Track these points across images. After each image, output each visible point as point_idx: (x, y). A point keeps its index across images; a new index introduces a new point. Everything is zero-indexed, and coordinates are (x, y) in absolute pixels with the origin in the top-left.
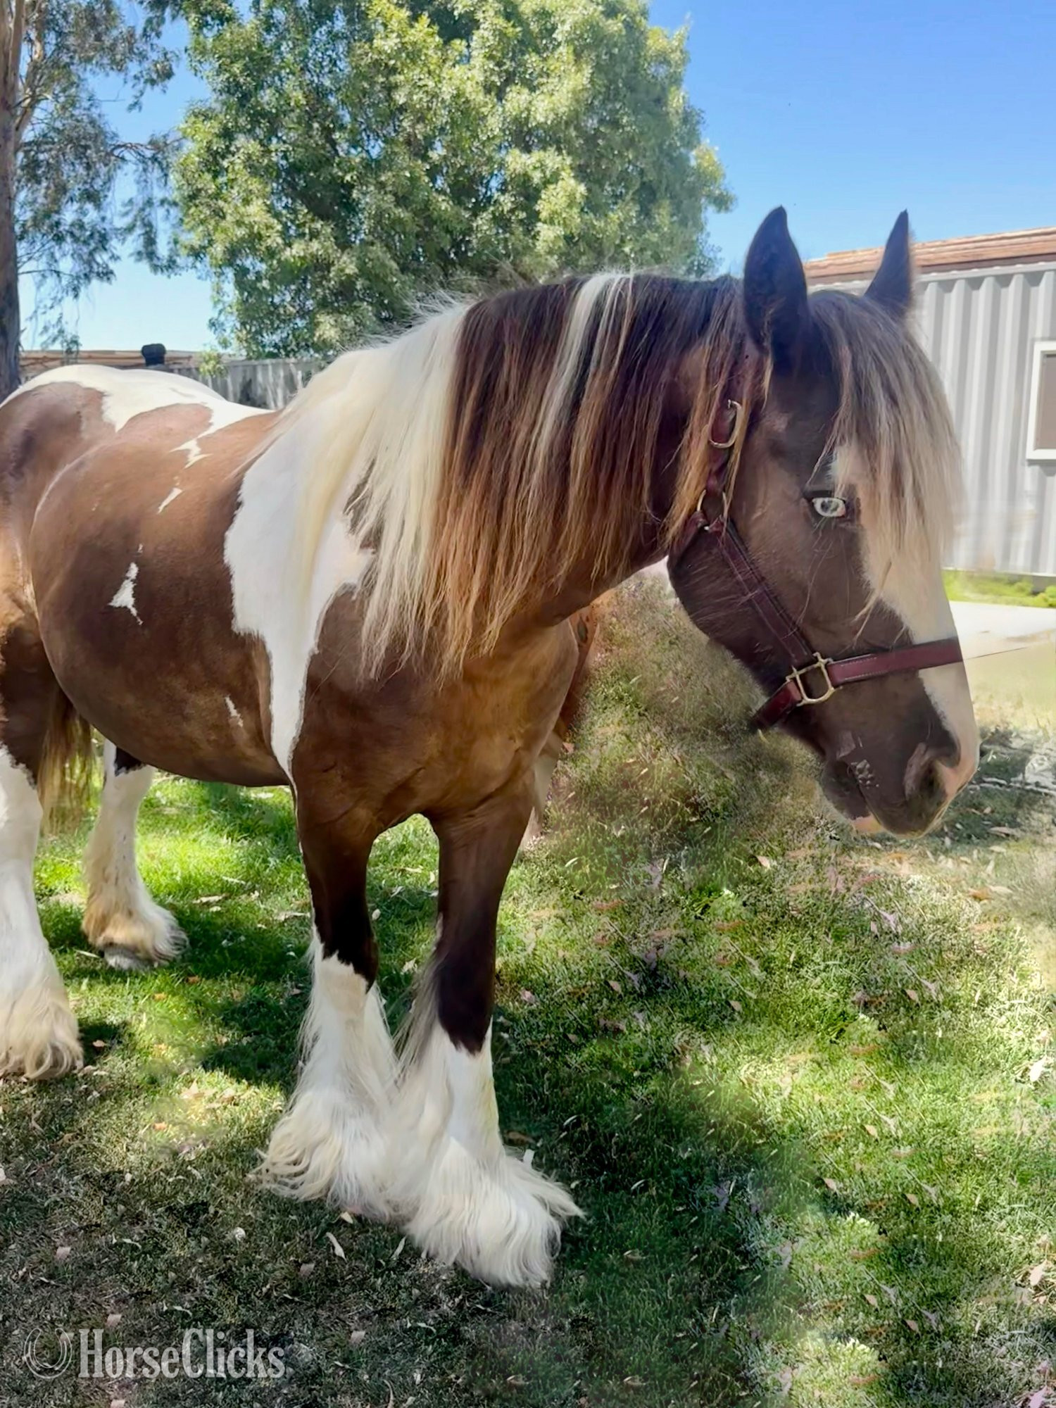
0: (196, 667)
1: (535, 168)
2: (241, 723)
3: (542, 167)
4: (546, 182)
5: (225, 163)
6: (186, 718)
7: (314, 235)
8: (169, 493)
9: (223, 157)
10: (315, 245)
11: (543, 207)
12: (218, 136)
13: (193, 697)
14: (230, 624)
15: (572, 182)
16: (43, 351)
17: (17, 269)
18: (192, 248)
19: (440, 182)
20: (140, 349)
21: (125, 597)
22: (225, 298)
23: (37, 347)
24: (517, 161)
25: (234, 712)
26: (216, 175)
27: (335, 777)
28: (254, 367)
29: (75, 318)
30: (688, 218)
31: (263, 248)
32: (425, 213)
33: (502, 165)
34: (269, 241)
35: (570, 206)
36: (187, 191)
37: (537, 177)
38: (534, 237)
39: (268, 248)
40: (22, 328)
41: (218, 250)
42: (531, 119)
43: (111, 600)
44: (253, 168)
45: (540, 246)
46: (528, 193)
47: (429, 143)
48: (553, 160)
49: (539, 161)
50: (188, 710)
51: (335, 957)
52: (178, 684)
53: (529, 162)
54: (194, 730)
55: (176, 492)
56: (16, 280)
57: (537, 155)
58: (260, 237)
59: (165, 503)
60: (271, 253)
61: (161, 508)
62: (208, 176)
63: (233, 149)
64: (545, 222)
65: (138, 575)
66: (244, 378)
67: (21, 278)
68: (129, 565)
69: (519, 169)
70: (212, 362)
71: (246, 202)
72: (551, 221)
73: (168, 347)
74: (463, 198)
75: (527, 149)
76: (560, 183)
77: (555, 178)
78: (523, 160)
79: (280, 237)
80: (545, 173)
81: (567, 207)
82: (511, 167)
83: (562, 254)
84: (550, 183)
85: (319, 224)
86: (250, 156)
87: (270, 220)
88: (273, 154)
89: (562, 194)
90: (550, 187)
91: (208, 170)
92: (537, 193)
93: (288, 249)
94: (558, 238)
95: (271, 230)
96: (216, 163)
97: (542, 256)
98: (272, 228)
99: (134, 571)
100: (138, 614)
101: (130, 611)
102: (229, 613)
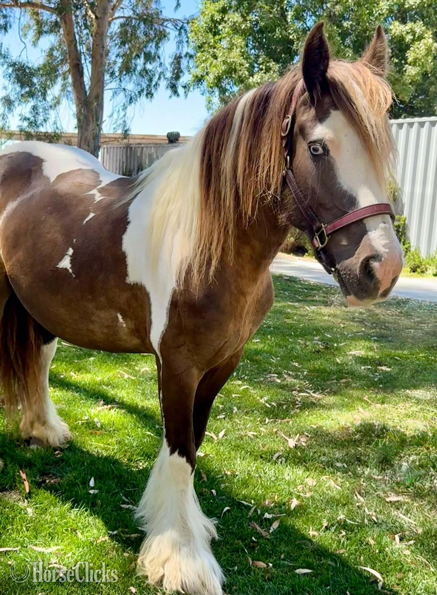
0: (103, 299)
1: (408, 33)
2: (124, 325)
3: (413, 33)
4: (413, 40)
5: (221, 28)
6: (92, 322)
7: (268, 70)
8: (89, 214)
9: (220, 24)
11: (410, 56)
12: (218, 12)
13: (98, 312)
14: (125, 280)
15: (431, 41)
16: (113, 134)
17: (103, 87)
18: (198, 77)
19: (348, 41)
20: (166, 134)
21: (66, 263)
22: (214, 106)
23: (112, 132)
24: (397, 28)
25: (121, 320)
26: (215, 34)
27: (184, 350)
29: (132, 117)
31: (237, 77)
33: (387, 31)
34: (240, 73)
35: (427, 55)
36: (197, 44)
37: (408, 38)
39: (240, 77)
40: (104, 120)
41: (211, 78)
42: (406, 3)
43: (58, 264)
44: (236, 30)
46: (401, 47)
48: (419, 27)
49: (411, 29)
50: (94, 318)
51: (176, 453)
52: (91, 306)
53: (404, 29)
54: (96, 328)
55: (92, 215)
56: (103, 93)
57: (410, 25)
58: (235, 70)
59: (87, 219)
60: (241, 80)
61: (85, 222)
62: (210, 36)
63: (226, 19)
64: (410, 65)
65: (73, 254)
67: (105, 92)
68: (68, 249)
69: (398, 33)
71: (230, 49)
72: (414, 63)
73: (181, 135)
74: (360, 49)
75: (404, 21)
76: (422, 41)
77: (421, 38)
78: (400, 28)
79: (247, 71)
80: (414, 35)
81: (425, 56)
82: (393, 32)
83: (419, 85)
84: (416, 41)
85: (272, 64)
86: (235, 23)
87: (243, 61)
88: (248, 22)
89: (423, 47)
90: (417, 43)
91: (211, 31)
92: (408, 47)
93: (251, 78)
94: (417, 74)
95: (242, 67)
96: (216, 27)
97: (406, 85)
98: (243, 65)
99: (71, 251)
100: (73, 272)
101: (68, 270)
102: (125, 274)
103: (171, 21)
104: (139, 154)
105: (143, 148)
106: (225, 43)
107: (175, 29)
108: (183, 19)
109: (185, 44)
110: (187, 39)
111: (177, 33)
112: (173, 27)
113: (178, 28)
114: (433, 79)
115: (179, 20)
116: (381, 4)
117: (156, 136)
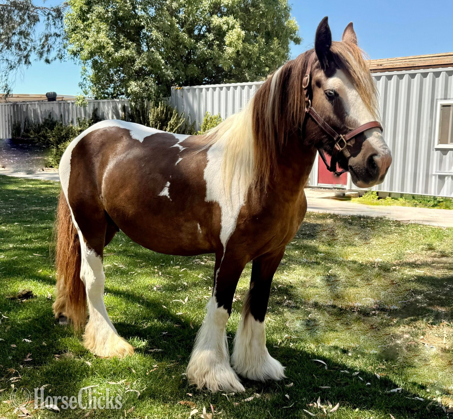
0: (189, 214)
1: (224, 24)
2: (201, 232)
3: (228, 24)
4: (228, 29)
5: (88, 16)
6: (181, 231)
7: (127, 48)
9: (87, 13)
10: (128, 52)
11: (227, 40)
12: (85, 4)
13: (186, 224)
14: (204, 199)
15: (239, 29)
18: (73, 51)
21: (165, 192)
22: (87, 73)
24: (216, 20)
25: (199, 228)
26: (84, 21)
28: (99, 103)
30: (284, 45)
31: (105, 52)
32: (177, 40)
34: (108, 49)
35: (238, 39)
36: (72, 27)
37: (225, 27)
38: (223, 52)
39: (107, 52)
41: (85, 53)
42: (222, 3)
43: (159, 193)
44: (100, 17)
45: (226, 55)
46: (220, 34)
47: (177, 10)
48: (231, 20)
49: (226, 21)
50: (183, 228)
51: (222, 307)
52: (182, 220)
53: (221, 21)
55: (180, 159)
57: (225, 18)
58: (104, 47)
59: (177, 162)
60: (109, 55)
61: (176, 164)
62: (80, 21)
63: (92, 10)
64: (227, 46)
65: (170, 185)
66: (94, 107)
68: (166, 182)
69: (217, 23)
70: (81, 101)
71: (98, 32)
72: (230, 45)
75: (220, 16)
76: (234, 29)
77: (233, 27)
78: (219, 20)
79: (113, 48)
80: (228, 26)
81: (237, 40)
82: (214, 23)
83: (234, 59)
84: (230, 29)
85: (130, 43)
86: (99, 13)
87: (109, 40)
88: (110, 13)
89: (235, 34)
90: (230, 31)
91: (80, 19)
92: (224, 34)
93: (116, 53)
94: (233, 52)
95: (109, 45)
96: (84, 16)
97: (226, 60)
98: (109, 44)
99: (168, 184)
100: (170, 198)
101: (167, 197)
102: (204, 195)
103: (40, 9)
104: (25, 110)
105: (27, 105)
106: (94, 28)
107: (44, 15)
108: (50, 7)
109: (53, 27)
110: (53, 23)
111: (46, 18)
112: (42, 13)
113: (46, 14)
114: (243, 55)
115: (47, 8)
116: (204, 3)
117: (28, 95)
